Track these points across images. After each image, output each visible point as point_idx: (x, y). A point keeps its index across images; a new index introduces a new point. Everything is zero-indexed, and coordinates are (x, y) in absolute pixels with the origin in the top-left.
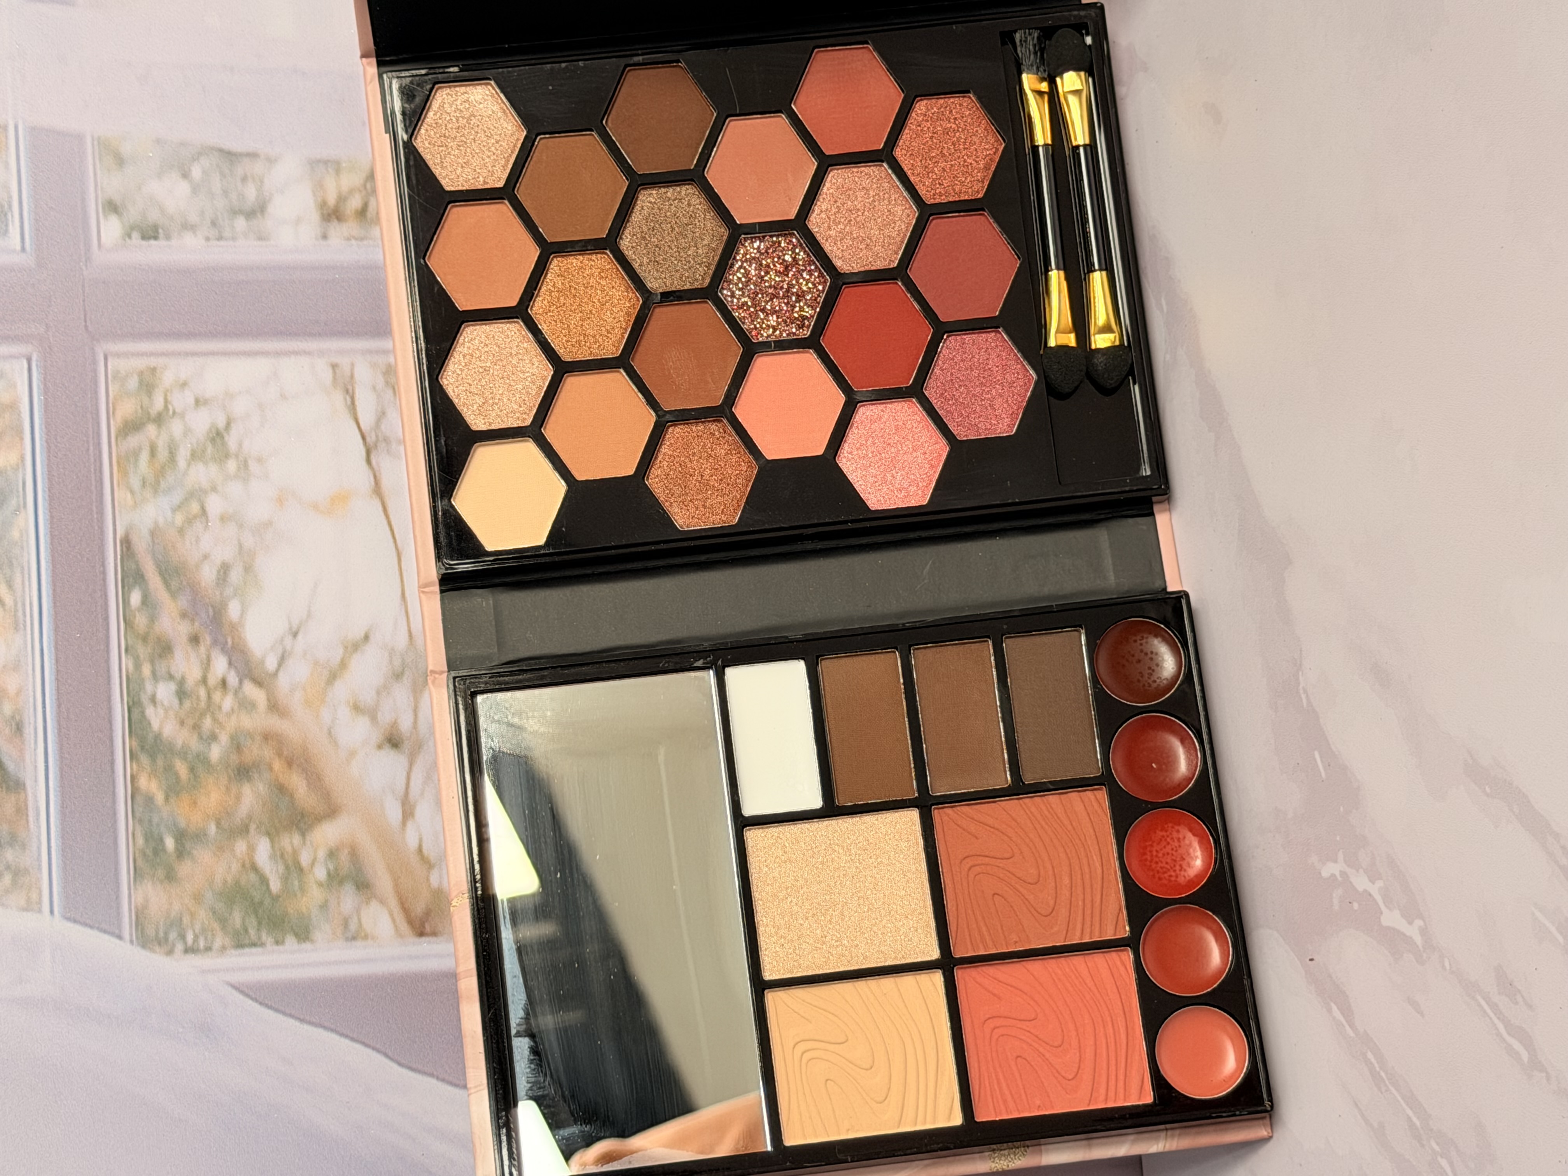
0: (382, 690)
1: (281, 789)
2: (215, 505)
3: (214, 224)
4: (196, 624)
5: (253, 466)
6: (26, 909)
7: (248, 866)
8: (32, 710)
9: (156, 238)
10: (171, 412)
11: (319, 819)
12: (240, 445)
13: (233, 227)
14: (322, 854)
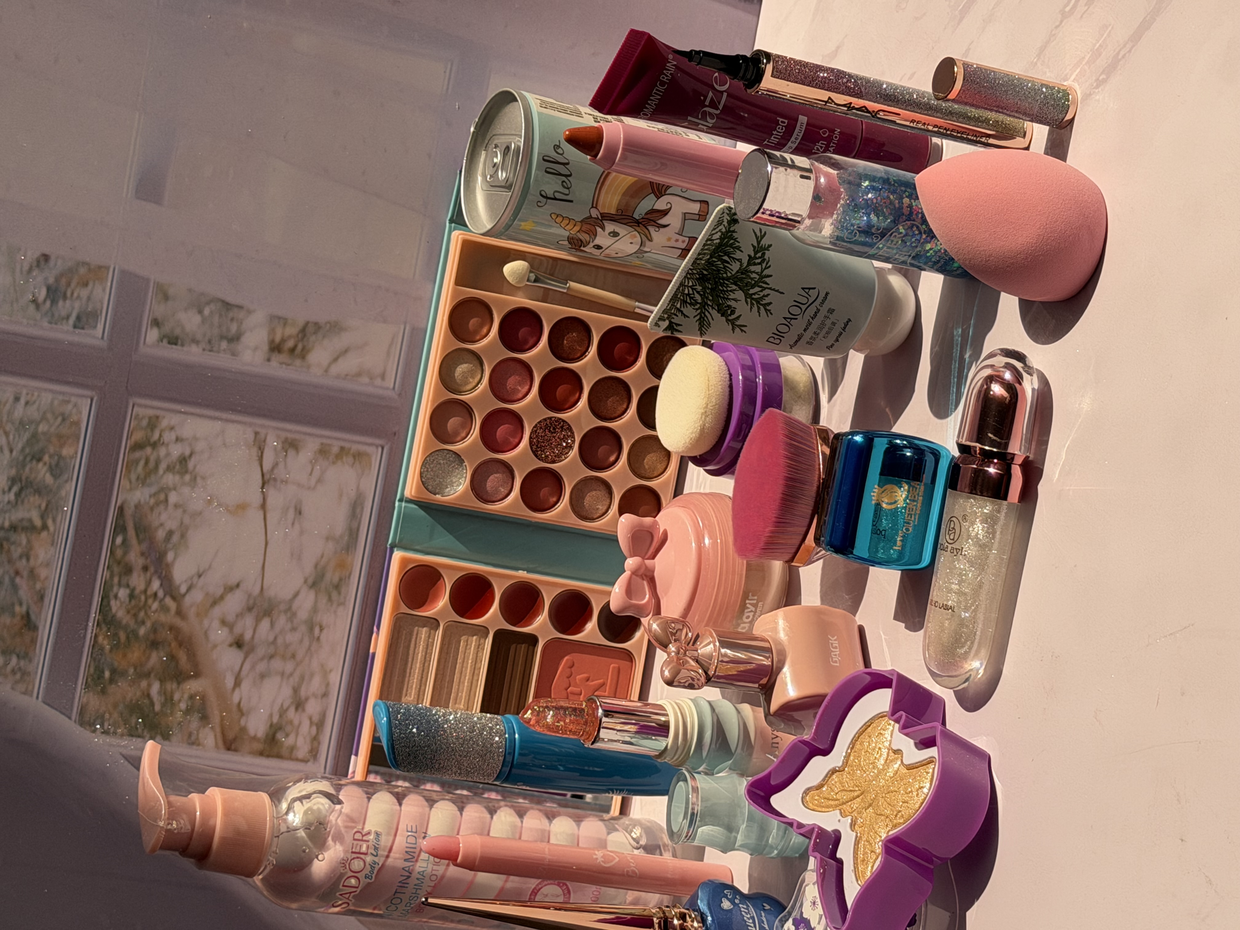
0: (239, 615)
1: (172, 657)
2: (173, 498)
3: (210, 342)
4: (148, 561)
5: (199, 480)
6: (25, 693)
7: (146, 693)
8: (51, 589)
9: (176, 344)
10: (161, 442)
11: (189, 677)
12: (195, 467)
13: (219, 345)
14: (186, 696)
